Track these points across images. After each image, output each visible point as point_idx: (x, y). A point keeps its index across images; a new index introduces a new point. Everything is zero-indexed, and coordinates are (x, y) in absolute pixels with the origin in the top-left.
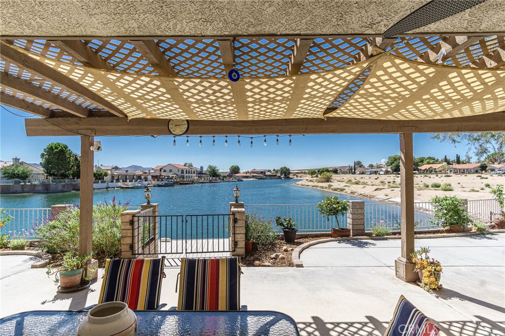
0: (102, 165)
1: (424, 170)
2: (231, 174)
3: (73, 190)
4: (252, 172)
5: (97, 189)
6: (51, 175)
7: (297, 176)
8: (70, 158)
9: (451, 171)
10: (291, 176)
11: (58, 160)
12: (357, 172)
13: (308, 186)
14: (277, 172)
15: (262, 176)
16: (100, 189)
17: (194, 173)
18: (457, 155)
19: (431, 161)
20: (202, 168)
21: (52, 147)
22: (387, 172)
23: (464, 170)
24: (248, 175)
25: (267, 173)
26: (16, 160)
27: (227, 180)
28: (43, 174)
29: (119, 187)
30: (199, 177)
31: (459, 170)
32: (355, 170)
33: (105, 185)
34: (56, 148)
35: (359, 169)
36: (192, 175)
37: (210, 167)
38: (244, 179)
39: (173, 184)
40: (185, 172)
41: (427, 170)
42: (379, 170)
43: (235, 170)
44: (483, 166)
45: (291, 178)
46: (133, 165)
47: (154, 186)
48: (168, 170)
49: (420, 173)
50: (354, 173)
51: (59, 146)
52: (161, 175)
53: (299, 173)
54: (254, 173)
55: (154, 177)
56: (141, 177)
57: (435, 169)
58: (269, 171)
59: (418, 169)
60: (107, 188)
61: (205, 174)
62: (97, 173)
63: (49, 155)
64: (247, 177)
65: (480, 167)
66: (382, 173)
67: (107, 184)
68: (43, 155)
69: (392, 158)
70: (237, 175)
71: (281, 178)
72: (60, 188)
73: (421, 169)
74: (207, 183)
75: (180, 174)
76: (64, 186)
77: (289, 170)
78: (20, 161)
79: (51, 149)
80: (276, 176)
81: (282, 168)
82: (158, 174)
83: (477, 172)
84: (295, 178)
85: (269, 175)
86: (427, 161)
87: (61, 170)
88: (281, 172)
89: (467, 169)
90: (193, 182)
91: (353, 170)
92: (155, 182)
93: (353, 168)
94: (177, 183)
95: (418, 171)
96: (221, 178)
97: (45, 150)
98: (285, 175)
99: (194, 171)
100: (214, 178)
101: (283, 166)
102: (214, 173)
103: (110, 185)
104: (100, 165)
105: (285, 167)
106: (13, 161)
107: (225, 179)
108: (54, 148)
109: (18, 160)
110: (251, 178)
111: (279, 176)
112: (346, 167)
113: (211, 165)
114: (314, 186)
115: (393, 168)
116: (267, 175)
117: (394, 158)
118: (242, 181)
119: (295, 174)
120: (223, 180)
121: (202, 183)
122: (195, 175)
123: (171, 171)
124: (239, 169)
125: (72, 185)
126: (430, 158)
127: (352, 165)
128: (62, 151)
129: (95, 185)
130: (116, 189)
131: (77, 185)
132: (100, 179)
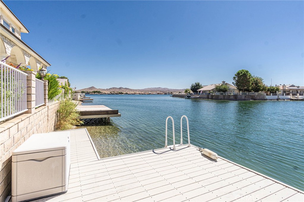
3: (251, 99)
5: (269, 100)
8: (249, 78)
16: (271, 100)
28: (237, 90)
29: (289, 99)
51: (243, 71)
60: (278, 99)
62: (270, 89)
63: (237, 78)
68: (234, 78)
72: (243, 98)
76: (245, 96)
78: (226, 83)
79: (238, 74)
97: (235, 75)
103: (281, 97)
108: (240, 73)
109: (224, 82)
125: (251, 96)
128: (244, 74)
129: (267, 97)
130: (285, 100)
131: (254, 96)
132: (271, 93)
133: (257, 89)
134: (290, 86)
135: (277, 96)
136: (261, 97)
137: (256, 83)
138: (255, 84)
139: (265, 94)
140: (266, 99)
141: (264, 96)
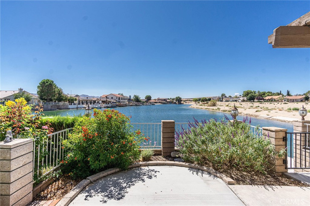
0: (68, 94)
1: (267, 100)
2: (147, 101)
3: (57, 109)
4: (158, 100)
5: (72, 109)
6: (42, 99)
7: (186, 103)
8: (55, 89)
9: (285, 100)
10: (182, 102)
11: (48, 90)
12: (224, 100)
13: (201, 108)
14: (173, 99)
15: (165, 102)
16: (73, 109)
17: (126, 100)
18: (288, 90)
19: (270, 94)
20: (130, 96)
21: (44, 82)
22: (244, 101)
23: (293, 100)
24: (157, 101)
25: (168, 101)
26: (21, 90)
27: (145, 104)
28: (37, 99)
29: (84, 108)
30: (129, 102)
31: (291, 100)
32: (222, 99)
33: (76, 106)
34: (47, 82)
35: (225, 98)
36: (125, 101)
37: (135, 96)
38: (155, 104)
39: (116, 106)
40: (121, 99)
41: (269, 100)
42: (237, 99)
43: (149, 98)
44: (307, 98)
45: (183, 104)
46: (83, 95)
47: (104, 107)
48: (110, 98)
49: (265, 102)
50: (222, 101)
51: (49, 81)
52: (107, 101)
53: (187, 101)
54: (160, 100)
55: (103, 102)
56: (95, 101)
57: (275, 99)
58: (168, 99)
59: (264, 99)
60: (77, 108)
61: (132, 100)
62: (70, 99)
63: (42, 87)
64: (156, 103)
65: (305, 98)
66: (240, 101)
67: (77, 105)
68: (38, 87)
69: (246, 92)
70: (150, 101)
71: (176, 104)
72: (50, 108)
73: (265, 99)
74: (134, 106)
75: (117, 100)
76: (52, 106)
77: (181, 99)
78: (23, 90)
79: (44, 83)
80: (173, 102)
81: (176, 97)
82: (105, 100)
83: (302, 101)
84: (185, 103)
85: (169, 102)
86: (268, 94)
87: (49, 96)
88: (176, 100)
89: (296, 100)
90: (126, 105)
91: (221, 99)
92: (104, 105)
93: (221, 97)
94: (117, 106)
95: (264, 100)
96: (142, 103)
97: (40, 83)
98: (179, 102)
99: (126, 98)
100: (138, 103)
101: (177, 96)
102: (137, 100)
103: (79, 106)
104: (67, 94)
105: (178, 97)
106: (19, 91)
107: (144, 104)
108: (45, 82)
109: (22, 90)
110: (158, 103)
111: (175, 102)
112: (216, 97)
113: (136, 95)
114: (206, 109)
115: (248, 98)
116: (168, 102)
117: (247, 92)
118: (154, 105)
119: (185, 101)
120: (143, 104)
121: (132, 106)
122: (126, 101)
123: (112, 98)
124: (151, 98)
125: (57, 106)
126: (269, 92)
127: (220, 96)
128: (50, 84)
129: (70, 106)
130: (82, 108)
131: (60, 106)
132: (72, 103)
133: (60, 99)
134: (75, 95)
135: (76, 105)
136: (65, 107)
137: (60, 94)
138: (58, 94)
139: (68, 104)
140: (69, 109)
141: (67, 106)
